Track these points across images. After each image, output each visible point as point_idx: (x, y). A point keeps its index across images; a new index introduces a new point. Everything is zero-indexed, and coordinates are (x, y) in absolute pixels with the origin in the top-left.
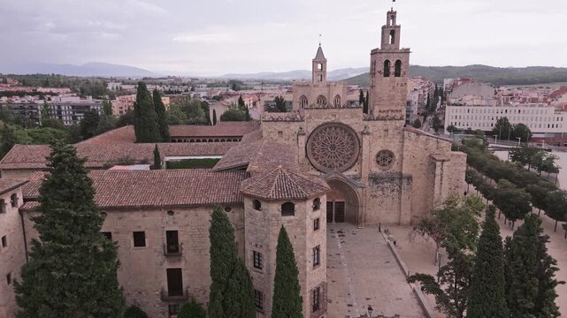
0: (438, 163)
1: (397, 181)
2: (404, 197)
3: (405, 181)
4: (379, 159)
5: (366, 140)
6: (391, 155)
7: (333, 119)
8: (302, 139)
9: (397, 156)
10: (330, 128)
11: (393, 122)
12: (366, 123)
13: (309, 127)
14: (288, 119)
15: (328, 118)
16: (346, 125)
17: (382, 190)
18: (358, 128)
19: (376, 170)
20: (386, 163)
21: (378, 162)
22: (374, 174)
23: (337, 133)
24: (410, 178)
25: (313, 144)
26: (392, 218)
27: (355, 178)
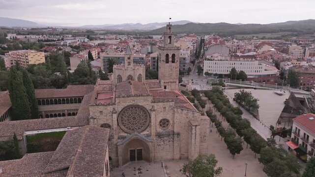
0: (194, 127)
1: (172, 136)
2: (176, 145)
3: (176, 136)
4: (161, 124)
5: (153, 114)
6: (168, 121)
7: (134, 102)
8: (115, 116)
9: (171, 122)
10: (132, 108)
11: (168, 103)
12: (153, 104)
13: (119, 108)
14: (106, 104)
15: (130, 102)
16: (142, 106)
17: (164, 141)
18: (148, 108)
19: (160, 130)
20: (165, 125)
21: (161, 125)
22: (159, 133)
23: (136, 110)
24: (178, 134)
25: (122, 118)
26: (169, 157)
27: (148, 136)
